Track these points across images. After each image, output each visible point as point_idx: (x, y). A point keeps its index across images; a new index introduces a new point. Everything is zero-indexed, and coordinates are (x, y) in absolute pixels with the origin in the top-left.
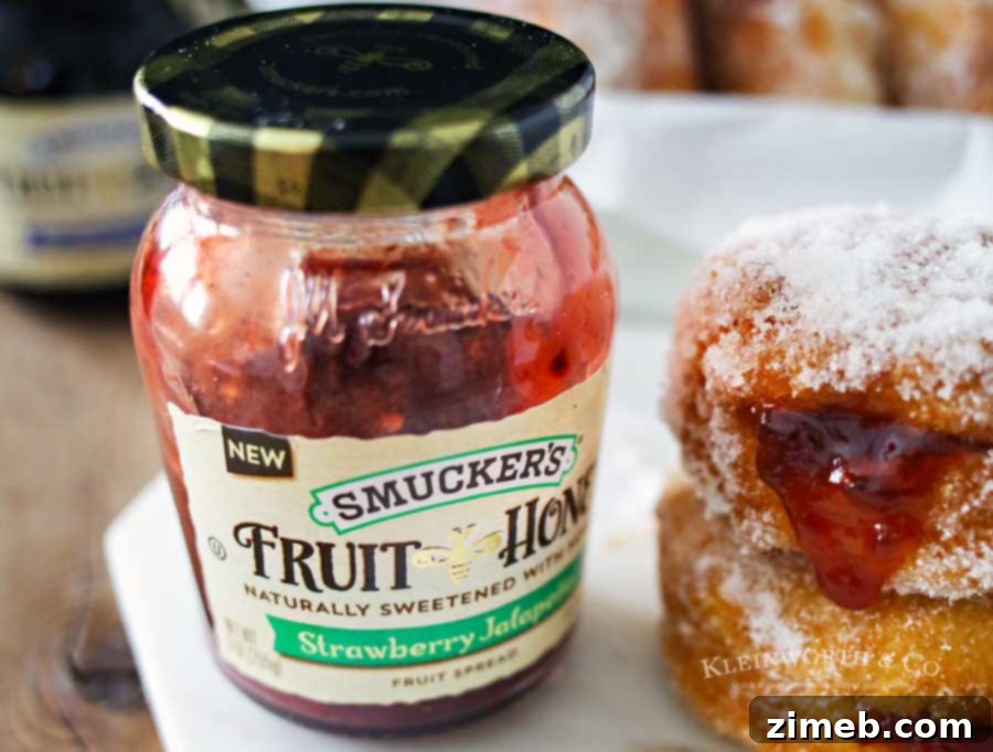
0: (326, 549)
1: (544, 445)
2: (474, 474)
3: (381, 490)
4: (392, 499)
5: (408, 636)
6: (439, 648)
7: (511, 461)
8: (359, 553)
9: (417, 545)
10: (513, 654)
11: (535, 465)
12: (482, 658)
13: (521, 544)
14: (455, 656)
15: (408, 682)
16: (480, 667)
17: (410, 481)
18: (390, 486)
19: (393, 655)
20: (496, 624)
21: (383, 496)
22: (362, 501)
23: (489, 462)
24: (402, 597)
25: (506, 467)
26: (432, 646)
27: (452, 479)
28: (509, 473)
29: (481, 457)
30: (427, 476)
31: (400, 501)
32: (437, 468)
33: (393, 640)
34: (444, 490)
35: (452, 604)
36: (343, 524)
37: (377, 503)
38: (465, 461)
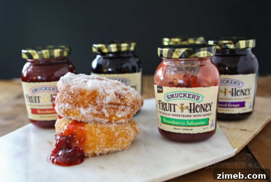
0: (166, 104)
1: (196, 95)
2: (184, 95)
3: (172, 95)
4: (173, 97)
5: (176, 120)
6: (182, 124)
7: (190, 95)
8: (169, 105)
9: (176, 105)
10: (192, 130)
11: (194, 97)
12: (187, 128)
13: (192, 110)
14: (182, 126)
15: (176, 129)
16: (186, 129)
17: (175, 94)
18: (173, 95)
19: (174, 123)
20: (188, 122)
21: (172, 96)
22: (170, 96)
23: (186, 94)
24: (174, 113)
25: (189, 96)
26: (179, 123)
27: (181, 95)
28: (189, 97)
29: (185, 93)
30: (178, 94)
31: (174, 97)
32: (179, 93)
33: (173, 121)
34: (180, 97)
35: (181, 116)
36: (168, 100)
37: (172, 97)
38: (183, 93)
